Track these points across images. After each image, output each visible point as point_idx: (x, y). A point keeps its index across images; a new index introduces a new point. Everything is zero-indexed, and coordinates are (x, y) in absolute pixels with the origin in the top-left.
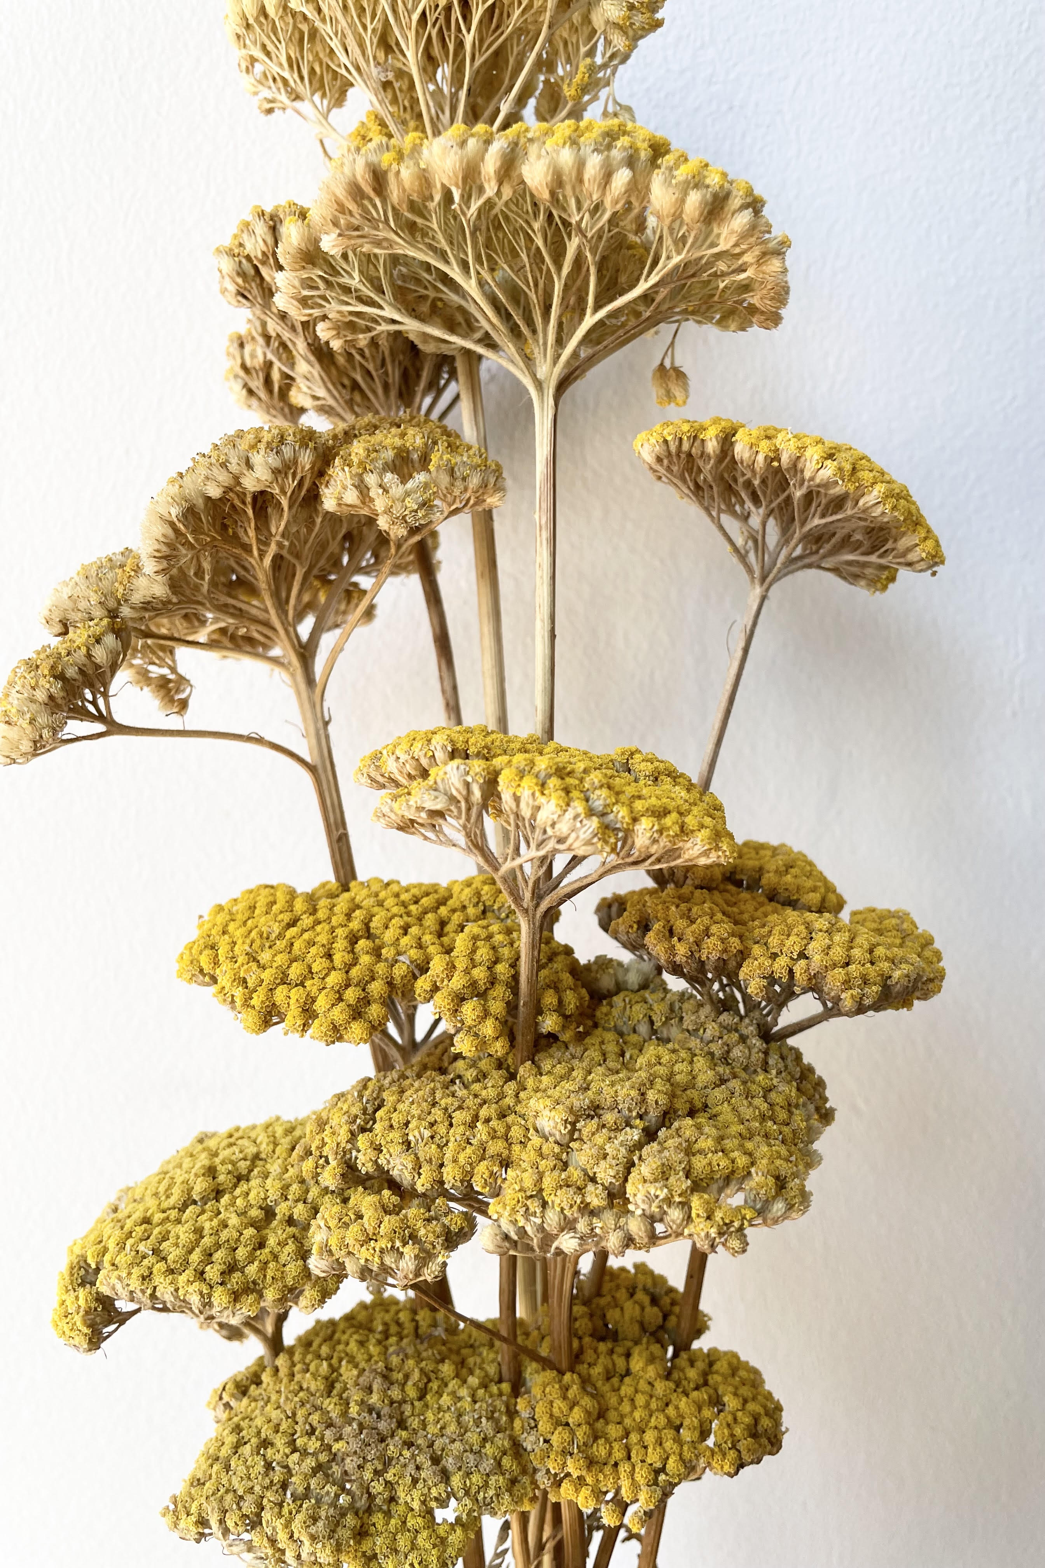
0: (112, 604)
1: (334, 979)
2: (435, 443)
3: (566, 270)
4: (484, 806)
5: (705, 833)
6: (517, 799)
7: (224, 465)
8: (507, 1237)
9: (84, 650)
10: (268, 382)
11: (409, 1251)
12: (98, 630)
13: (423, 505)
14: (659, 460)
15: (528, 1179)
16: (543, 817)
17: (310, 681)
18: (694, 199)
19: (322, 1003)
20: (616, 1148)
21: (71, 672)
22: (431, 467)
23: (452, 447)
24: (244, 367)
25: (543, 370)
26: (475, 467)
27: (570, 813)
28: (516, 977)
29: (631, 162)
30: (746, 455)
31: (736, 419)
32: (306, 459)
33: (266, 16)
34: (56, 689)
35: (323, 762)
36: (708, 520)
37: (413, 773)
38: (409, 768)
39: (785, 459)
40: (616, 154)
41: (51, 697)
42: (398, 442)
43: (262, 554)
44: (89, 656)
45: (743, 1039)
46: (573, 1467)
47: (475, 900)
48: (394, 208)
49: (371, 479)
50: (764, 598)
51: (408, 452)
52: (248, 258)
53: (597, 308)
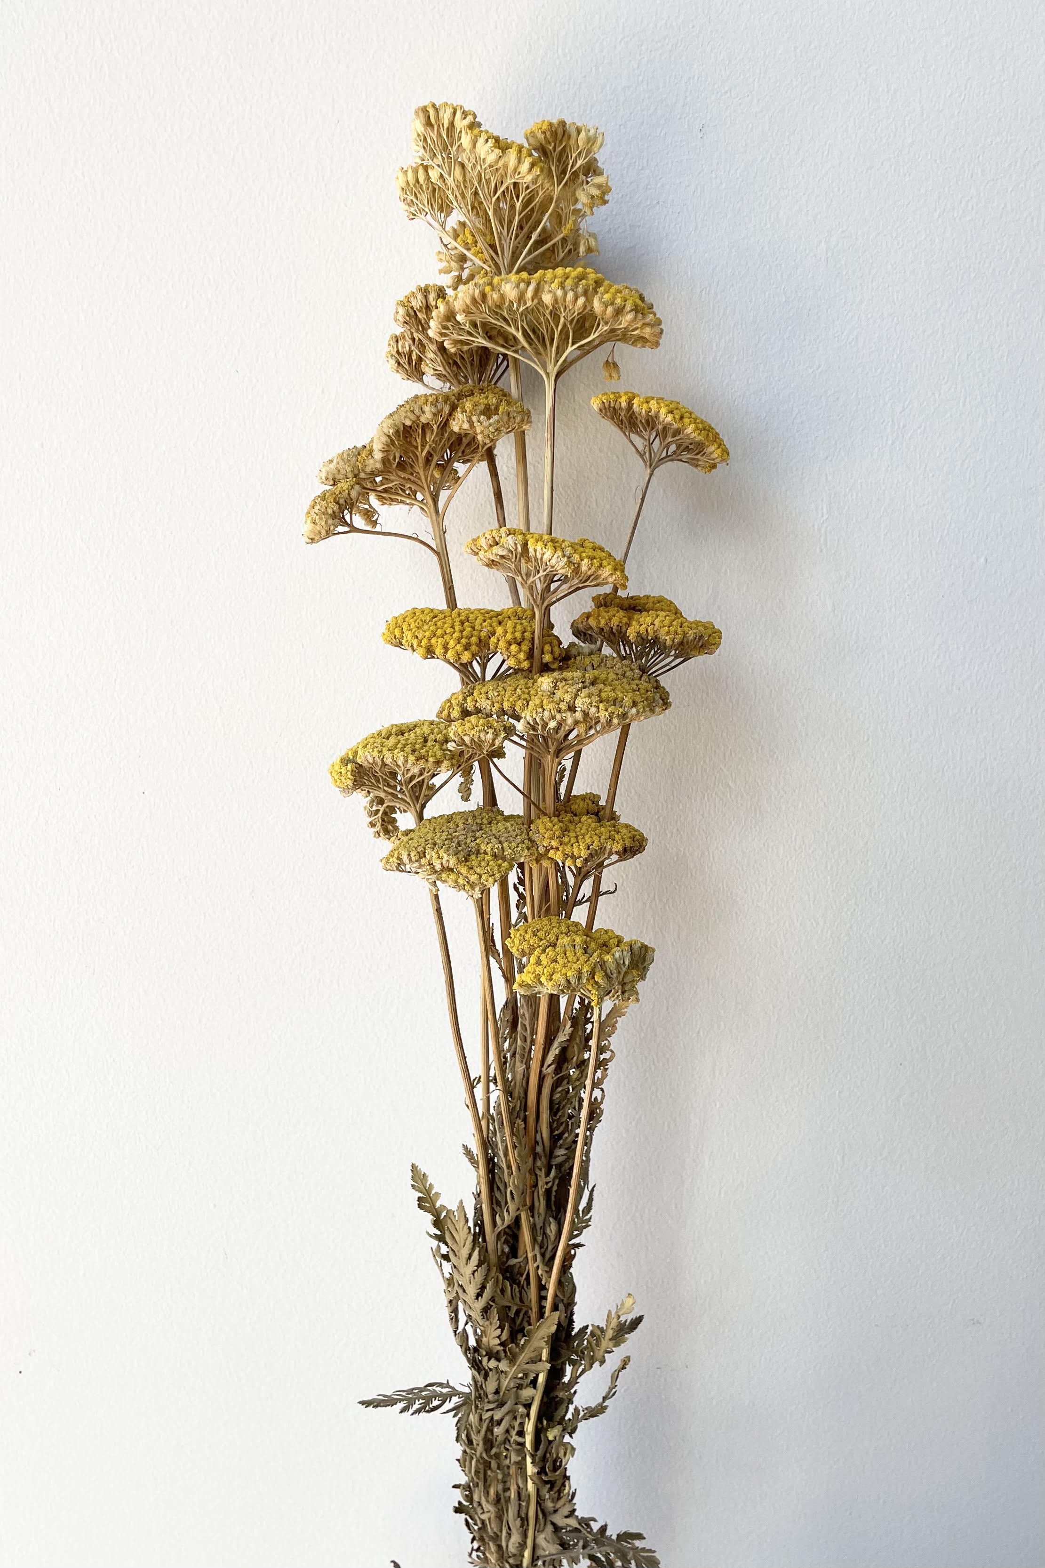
0: (356, 472)
1: (456, 635)
2: (501, 401)
3: (560, 328)
4: (522, 555)
5: (610, 567)
6: (535, 551)
7: (413, 412)
8: (529, 723)
9: (347, 492)
10: (410, 362)
11: (491, 731)
12: (352, 483)
13: (496, 430)
14: (601, 410)
15: (537, 702)
16: (546, 557)
17: (437, 512)
18: (610, 309)
19: (452, 643)
20: (572, 690)
21: (342, 501)
22: (500, 413)
23: (509, 403)
24: (398, 352)
25: (550, 368)
26: (518, 413)
27: (556, 555)
28: (533, 639)
29: (585, 293)
30: (638, 410)
31: (636, 391)
32: (447, 409)
33: (418, 183)
34: (336, 508)
35: (443, 551)
36: (625, 438)
37: (492, 544)
38: (490, 542)
39: (652, 413)
40: (580, 289)
41: (334, 512)
42: (486, 402)
43: (422, 451)
44: (349, 494)
45: (632, 670)
46: (554, 843)
47: (514, 614)
48: (489, 307)
49: (474, 418)
50: (651, 475)
51: (489, 405)
52: (412, 308)
53: (573, 344)
